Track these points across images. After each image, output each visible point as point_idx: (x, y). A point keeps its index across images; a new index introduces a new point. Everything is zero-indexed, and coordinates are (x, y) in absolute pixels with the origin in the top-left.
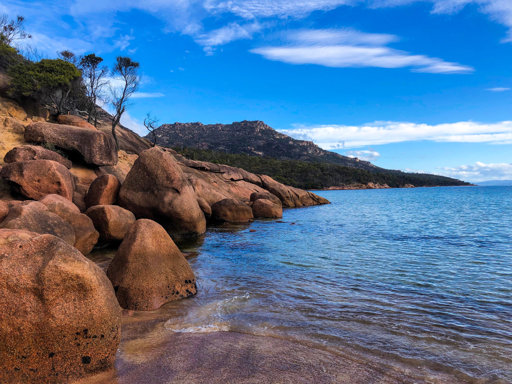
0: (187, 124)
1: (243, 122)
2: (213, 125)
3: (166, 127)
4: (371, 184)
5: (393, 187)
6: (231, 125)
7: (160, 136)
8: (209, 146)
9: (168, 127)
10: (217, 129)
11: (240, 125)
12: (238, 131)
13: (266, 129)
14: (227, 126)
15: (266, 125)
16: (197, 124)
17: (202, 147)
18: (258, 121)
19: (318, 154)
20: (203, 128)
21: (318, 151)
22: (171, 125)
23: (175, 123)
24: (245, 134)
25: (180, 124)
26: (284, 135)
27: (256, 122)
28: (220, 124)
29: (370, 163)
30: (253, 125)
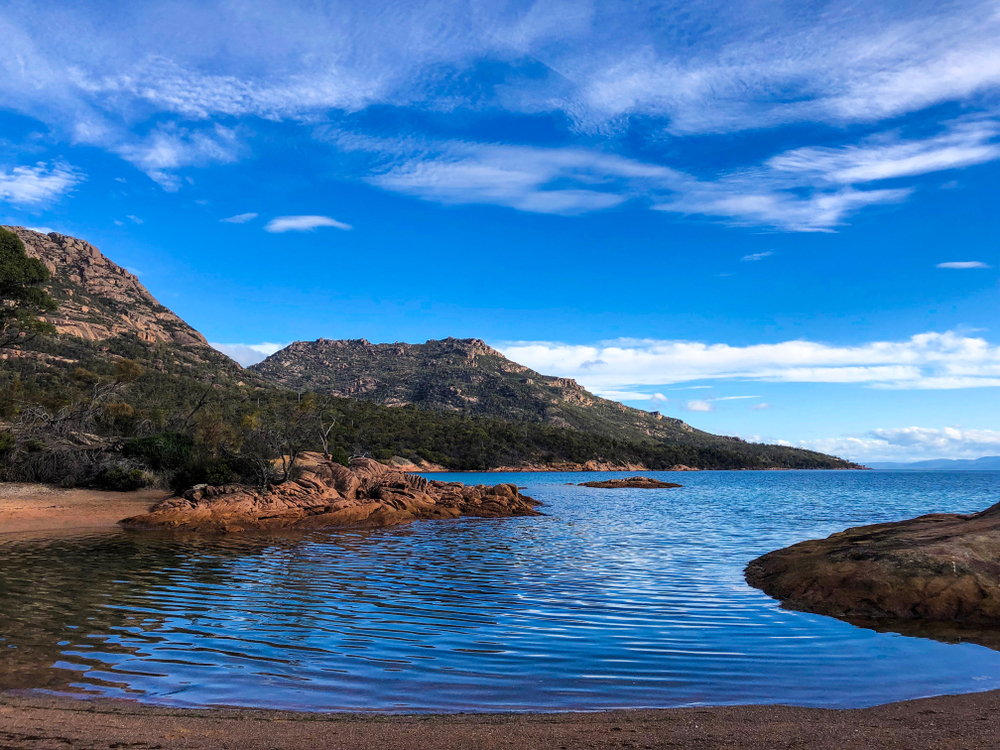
0: (341, 342)
1: (445, 340)
2: (390, 345)
3: (300, 348)
4: (591, 464)
5: (653, 469)
6: (423, 346)
7: (288, 363)
8: (377, 384)
9: (305, 346)
10: (397, 353)
11: (439, 346)
12: (435, 357)
13: (487, 355)
14: (415, 347)
15: (489, 348)
16: (360, 342)
17: (364, 385)
18: (472, 340)
19: (582, 404)
20: (370, 351)
21: (582, 399)
22: (310, 343)
23: (318, 341)
24: (448, 362)
25: (327, 342)
26: (520, 367)
27: (469, 341)
28: (402, 344)
29: (682, 422)
30: (463, 346)
